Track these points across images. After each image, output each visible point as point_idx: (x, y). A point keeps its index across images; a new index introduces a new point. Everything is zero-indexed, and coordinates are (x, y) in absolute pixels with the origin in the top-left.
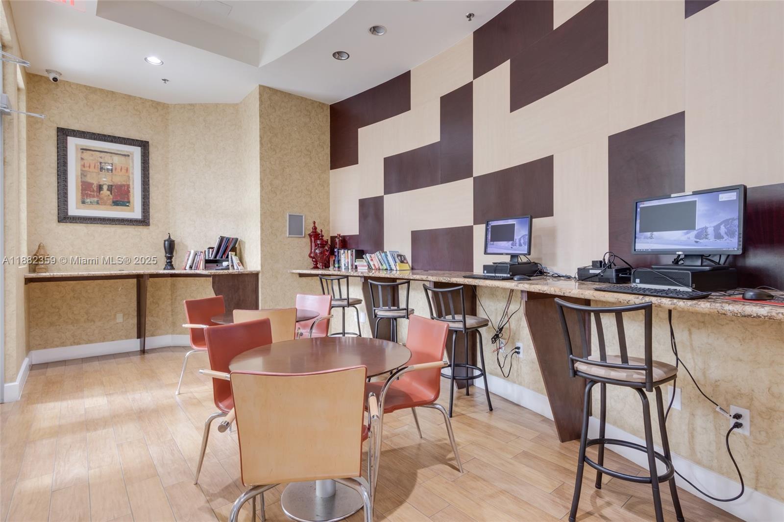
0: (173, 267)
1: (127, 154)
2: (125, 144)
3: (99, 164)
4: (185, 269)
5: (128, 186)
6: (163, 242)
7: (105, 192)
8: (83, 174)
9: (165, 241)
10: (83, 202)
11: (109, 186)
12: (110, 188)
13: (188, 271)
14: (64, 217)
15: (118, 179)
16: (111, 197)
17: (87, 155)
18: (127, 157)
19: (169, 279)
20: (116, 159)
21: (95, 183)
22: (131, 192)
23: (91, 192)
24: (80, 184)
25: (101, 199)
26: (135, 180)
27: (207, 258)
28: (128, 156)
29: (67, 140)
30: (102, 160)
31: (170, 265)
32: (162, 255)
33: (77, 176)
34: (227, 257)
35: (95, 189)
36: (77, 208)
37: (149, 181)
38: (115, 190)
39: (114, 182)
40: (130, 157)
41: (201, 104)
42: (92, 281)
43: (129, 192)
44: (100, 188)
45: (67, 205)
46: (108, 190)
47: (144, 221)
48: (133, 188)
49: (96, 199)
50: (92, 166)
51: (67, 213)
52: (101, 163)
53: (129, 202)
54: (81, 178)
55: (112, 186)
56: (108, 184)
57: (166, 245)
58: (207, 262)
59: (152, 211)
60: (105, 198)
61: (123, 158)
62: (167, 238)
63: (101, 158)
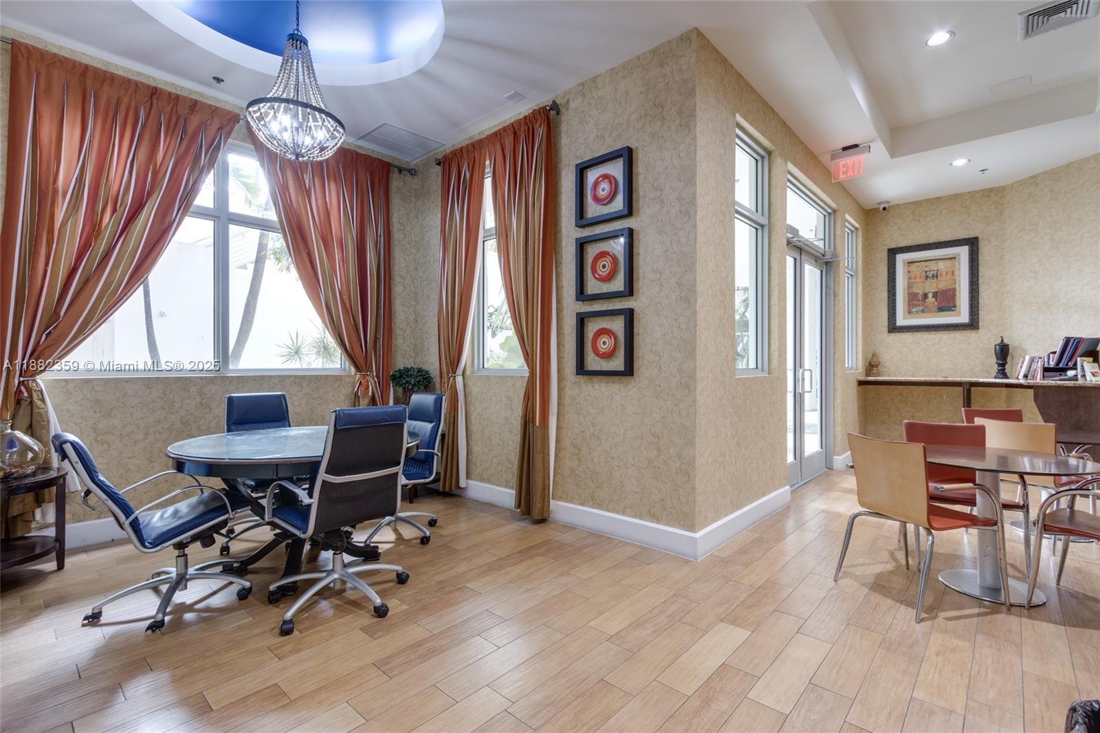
0: (1007, 376)
1: (952, 256)
2: (951, 246)
3: (924, 273)
4: (1018, 379)
5: (954, 290)
6: (994, 347)
7: (930, 299)
8: (910, 286)
9: (996, 346)
10: (910, 312)
11: (934, 293)
12: (935, 295)
13: (1022, 381)
14: (893, 328)
15: (943, 285)
16: (936, 303)
17: (913, 267)
18: (953, 260)
19: (1004, 390)
20: (941, 265)
21: (921, 292)
22: (957, 295)
23: (917, 301)
24: (907, 296)
25: (926, 307)
26: (961, 282)
27: (1046, 365)
28: (955, 258)
29: (895, 258)
30: (926, 269)
31: (1002, 373)
32: (993, 361)
33: (904, 289)
34: (1075, 364)
35: (921, 298)
36: (904, 318)
37: (978, 280)
38: (940, 296)
39: (939, 288)
40: (957, 259)
41: (1045, 172)
42: (918, 387)
43: (955, 295)
44: (926, 296)
45: (895, 317)
46: (933, 297)
47: (973, 325)
48: (960, 291)
49: (921, 308)
50: (918, 276)
51: (895, 324)
52: (926, 272)
53: (955, 306)
54: (908, 290)
55: (937, 292)
56: (933, 291)
57: (997, 350)
58: (1046, 370)
59: (982, 313)
60: (930, 306)
61: (949, 262)
62: (999, 341)
63: (926, 266)
